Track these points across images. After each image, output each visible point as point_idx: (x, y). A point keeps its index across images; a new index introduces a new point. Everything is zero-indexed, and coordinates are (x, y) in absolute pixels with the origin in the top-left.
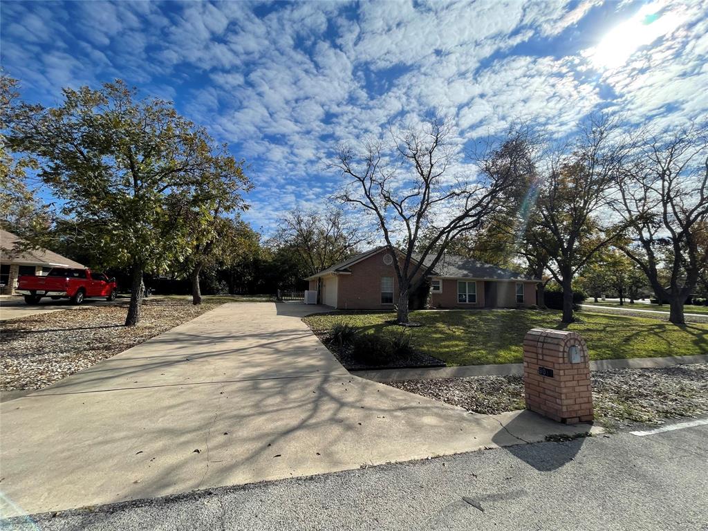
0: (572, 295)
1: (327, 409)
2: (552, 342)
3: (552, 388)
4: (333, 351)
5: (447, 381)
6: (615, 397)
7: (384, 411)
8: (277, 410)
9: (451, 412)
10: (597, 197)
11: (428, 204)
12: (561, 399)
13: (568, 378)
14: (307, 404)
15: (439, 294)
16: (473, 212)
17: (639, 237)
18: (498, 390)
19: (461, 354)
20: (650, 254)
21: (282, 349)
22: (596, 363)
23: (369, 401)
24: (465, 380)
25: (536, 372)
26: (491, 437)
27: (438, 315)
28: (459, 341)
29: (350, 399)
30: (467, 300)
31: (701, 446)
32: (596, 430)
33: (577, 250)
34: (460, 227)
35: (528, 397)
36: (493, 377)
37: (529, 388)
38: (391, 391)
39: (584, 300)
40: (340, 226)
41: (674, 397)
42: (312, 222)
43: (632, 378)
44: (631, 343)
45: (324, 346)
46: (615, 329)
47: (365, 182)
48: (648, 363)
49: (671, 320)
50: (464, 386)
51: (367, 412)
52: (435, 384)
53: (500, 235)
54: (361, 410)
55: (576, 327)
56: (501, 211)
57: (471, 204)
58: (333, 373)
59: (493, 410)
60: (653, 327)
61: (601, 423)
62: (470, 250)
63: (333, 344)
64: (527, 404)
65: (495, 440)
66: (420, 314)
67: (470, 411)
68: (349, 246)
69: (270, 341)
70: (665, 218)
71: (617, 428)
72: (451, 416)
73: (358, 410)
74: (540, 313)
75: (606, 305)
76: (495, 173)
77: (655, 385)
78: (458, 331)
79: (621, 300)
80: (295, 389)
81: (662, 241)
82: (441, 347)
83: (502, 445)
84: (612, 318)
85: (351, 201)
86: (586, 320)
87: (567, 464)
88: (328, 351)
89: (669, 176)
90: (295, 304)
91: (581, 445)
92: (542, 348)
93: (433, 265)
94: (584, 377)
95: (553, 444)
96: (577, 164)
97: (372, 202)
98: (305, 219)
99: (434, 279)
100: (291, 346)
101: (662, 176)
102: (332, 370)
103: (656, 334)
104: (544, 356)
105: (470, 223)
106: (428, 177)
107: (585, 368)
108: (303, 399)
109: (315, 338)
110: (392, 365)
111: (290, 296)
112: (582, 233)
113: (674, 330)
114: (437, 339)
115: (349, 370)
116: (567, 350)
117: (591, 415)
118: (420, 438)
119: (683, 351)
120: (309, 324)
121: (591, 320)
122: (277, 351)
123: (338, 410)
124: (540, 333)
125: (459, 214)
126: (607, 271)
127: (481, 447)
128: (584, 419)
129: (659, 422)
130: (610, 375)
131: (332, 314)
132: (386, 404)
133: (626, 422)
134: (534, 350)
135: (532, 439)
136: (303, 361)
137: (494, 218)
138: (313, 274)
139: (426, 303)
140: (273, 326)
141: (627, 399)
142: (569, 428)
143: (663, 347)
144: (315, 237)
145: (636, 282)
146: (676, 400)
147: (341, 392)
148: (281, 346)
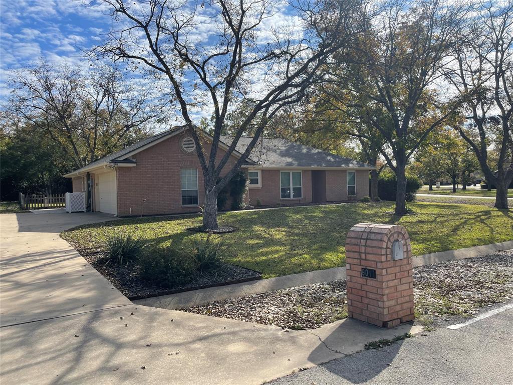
0: (405, 183)
1: (96, 356)
2: (375, 238)
3: (374, 290)
4: (109, 275)
5: (262, 296)
6: (436, 291)
7: (178, 345)
8: (17, 369)
9: (263, 333)
10: (433, 66)
11: (240, 68)
12: (383, 302)
13: (390, 277)
14: (65, 354)
15: (257, 190)
16: (297, 80)
17: (473, 115)
18: (320, 299)
19: (281, 261)
20: (483, 134)
21: (27, 281)
22: (424, 258)
23: (157, 336)
24: (284, 292)
25: (358, 274)
26: (307, 356)
27: (256, 216)
28: (280, 246)
29: (131, 337)
30: (292, 194)
31: (505, 330)
32: (416, 330)
33: (413, 130)
34: (280, 100)
35: (350, 304)
36: (315, 286)
37: (351, 293)
38: (189, 319)
39: (418, 188)
40: (116, 95)
41: (489, 285)
42: (69, 88)
43: (456, 270)
44: (459, 232)
45: (95, 271)
46: (445, 219)
47: (149, 29)
48: (472, 253)
49: (497, 206)
50: (282, 300)
51: (155, 350)
52: (248, 301)
53: (330, 112)
54: (147, 349)
55: (408, 220)
56: (330, 81)
57: (293, 69)
58: (108, 306)
59: (311, 324)
60: (480, 214)
61: (421, 321)
62: (295, 131)
63: (111, 267)
64: (349, 311)
65: (311, 359)
66: (233, 216)
67: (287, 329)
68: (132, 125)
69: (6, 272)
70: (497, 93)
71: (434, 323)
72: (263, 338)
73: (141, 350)
74: (373, 206)
75: (440, 194)
76: (323, 29)
77: (475, 274)
78: (279, 234)
79: (454, 186)
80: (47, 336)
81: (494, 120)
82: (257, 256)
83: (319, 362)
84: (443, 206)
85: (129, 57)
86: (419, 210)
87: (384, 371)
88: (102, 277)
89: (502, 45)
90: (49, 213)
91: (399, 348)
92: (366, 246)
93: (248, 151)
94: (406, 274)
95: (372, 351)
96: (416, 24)
97: (161, 60)
98: (59, 82)
99: (251, 169)
100: (41, 276)
101: (496, 45)
102: (107, 302)
103: (482, 221)
104: (368, 256)
105: (294, 95)
106: (239, 29)
107: (408, 264)
108: (59, 347)
109: (82, 260)
110: (193, 285)
111: (43, 202)
112: (418, 110)
113: (498, 216)
114: (253, 246)
115: (131, 299)
116: (390, 245)
117: (412, 314)
118: (223, 371)
119: (503, 237)
120: (72, 241)
121: (424, 211)
122: (18, 285)
123: (112, 355)
124: (363, 229)
125: (279, 82)
126: (442, 155)
127: (294, 369)
128: (404, 320)
129: (474, 312)
130: (435, 269)
131: (108, 224)
132: (181, 336)
133: (444, 317)
134: (357, 248)
135: (350, 350)
136: (60, 295)
137: (322, 90)
138: (78, 168)
139: (241, 201)
140: (11, 248)
141: (448, 293)
142: (390, 331)
143: (486, 234)
144: (78, 112)
145: (469, 166)
146: (491, 288)
147: (118, 330)
148: (24, 277)
